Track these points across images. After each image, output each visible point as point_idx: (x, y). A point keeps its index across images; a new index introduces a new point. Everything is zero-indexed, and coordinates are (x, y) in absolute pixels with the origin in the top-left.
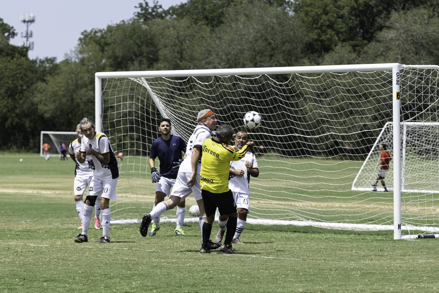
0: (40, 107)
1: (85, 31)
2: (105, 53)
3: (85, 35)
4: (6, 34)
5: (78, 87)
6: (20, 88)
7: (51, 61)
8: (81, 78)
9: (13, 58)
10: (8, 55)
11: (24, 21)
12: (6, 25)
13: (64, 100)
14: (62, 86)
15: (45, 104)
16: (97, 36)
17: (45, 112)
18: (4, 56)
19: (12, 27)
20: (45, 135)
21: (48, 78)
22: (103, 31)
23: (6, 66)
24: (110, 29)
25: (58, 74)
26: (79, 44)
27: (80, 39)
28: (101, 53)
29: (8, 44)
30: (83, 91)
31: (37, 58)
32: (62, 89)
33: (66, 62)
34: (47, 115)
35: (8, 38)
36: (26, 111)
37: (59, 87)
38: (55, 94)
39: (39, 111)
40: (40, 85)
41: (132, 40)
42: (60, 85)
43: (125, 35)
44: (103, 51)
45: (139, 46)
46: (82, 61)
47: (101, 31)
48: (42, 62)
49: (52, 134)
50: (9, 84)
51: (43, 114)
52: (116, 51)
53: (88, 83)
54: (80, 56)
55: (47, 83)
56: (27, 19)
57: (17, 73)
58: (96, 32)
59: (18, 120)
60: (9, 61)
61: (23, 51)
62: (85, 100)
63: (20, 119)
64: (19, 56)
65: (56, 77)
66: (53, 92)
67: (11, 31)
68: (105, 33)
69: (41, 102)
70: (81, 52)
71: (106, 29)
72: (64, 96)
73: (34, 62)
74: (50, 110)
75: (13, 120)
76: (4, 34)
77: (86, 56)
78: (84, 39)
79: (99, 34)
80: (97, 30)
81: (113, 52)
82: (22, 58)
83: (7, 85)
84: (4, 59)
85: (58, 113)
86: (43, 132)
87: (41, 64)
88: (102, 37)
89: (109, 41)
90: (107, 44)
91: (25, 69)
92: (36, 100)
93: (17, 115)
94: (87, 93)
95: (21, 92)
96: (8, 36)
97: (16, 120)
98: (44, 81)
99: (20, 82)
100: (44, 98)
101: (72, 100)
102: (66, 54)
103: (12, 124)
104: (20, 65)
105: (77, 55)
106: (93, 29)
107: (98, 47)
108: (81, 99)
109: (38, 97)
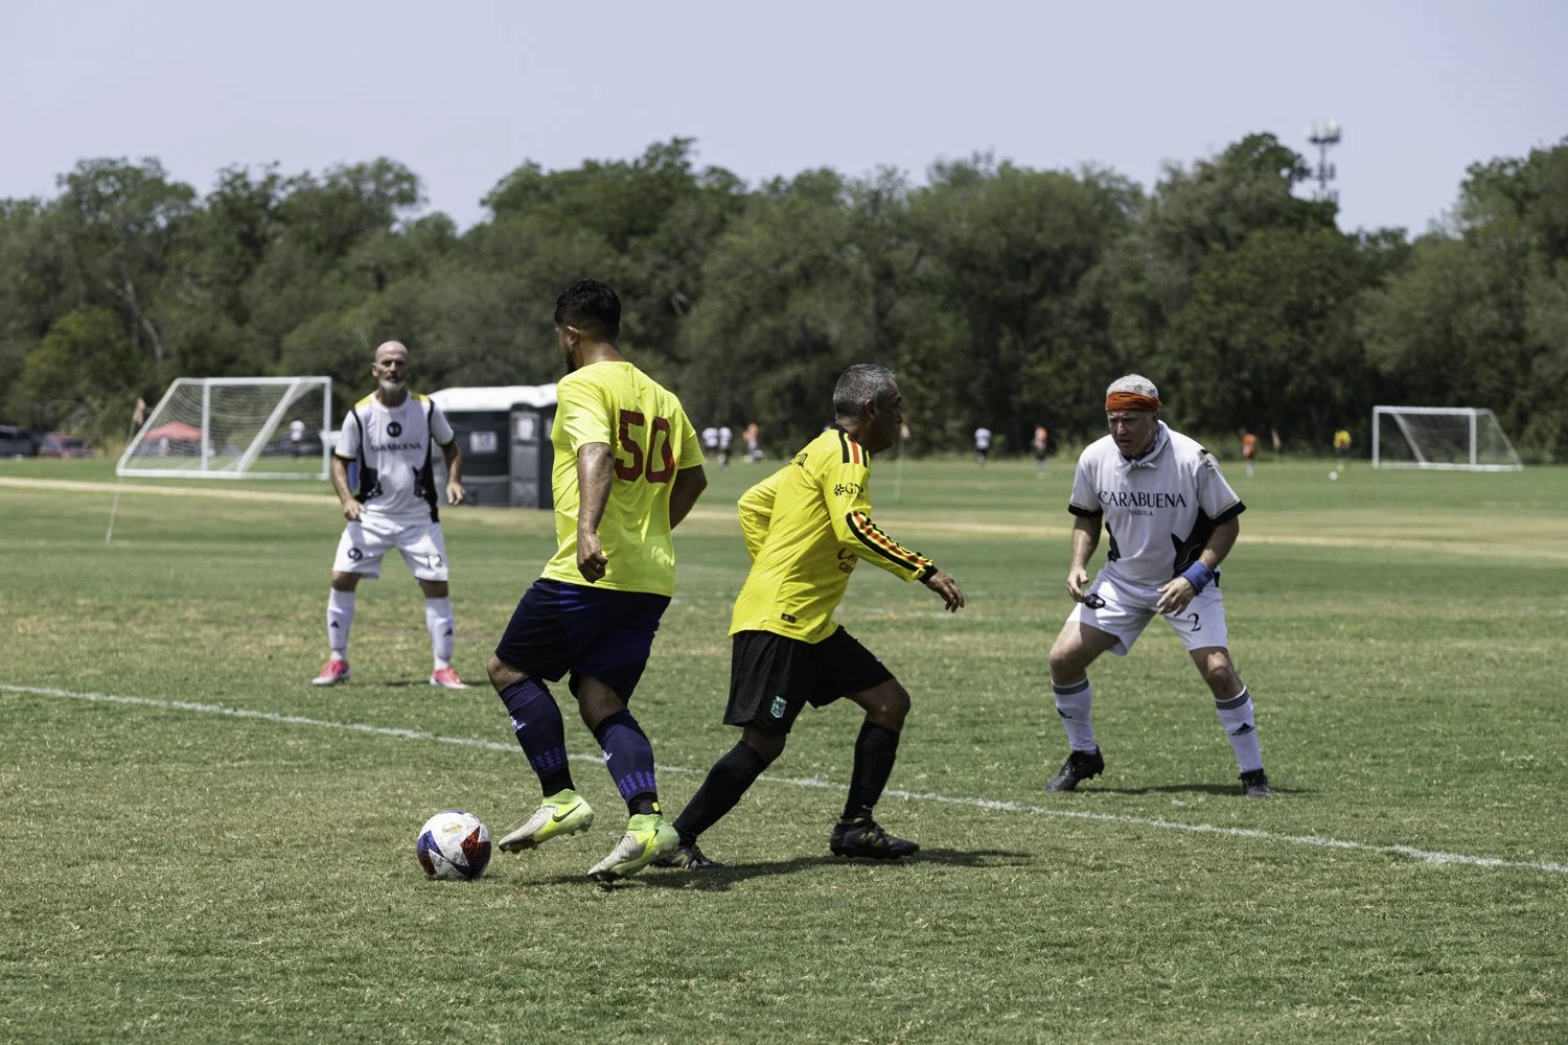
0: (1370, 346)
2: (1528, 217)
4: (1285, 173)
5: (1461, 300)
6: (1318, 303)
7: (1394, 236)
8: (1470, 279)
9: (1301, 229)
10: (1290, 222)
11: (1315, 140)
13: (1428, 332)
14: (1423, 299)
15: (1381, 342)
16: (1506, 177)
17: (1383, 359)
18: (1280, 226)
20: (1383, 416)
21: (1390, 278)
22: (1521, 165)
23: (1285, 250)
24: (1537, 158)
25: (1412, 269)
26: (1462, 196)
27: (1465, 184)
28: (1515, 219)
29: (1290, 197)
30: (1473, 310)
31: (1360, 230)
32: (1425, 303)
33: (1432, 240)
34: (1386, 367)
35: (1288, 183)
36: (1332, 360)
38: (1406, 317)
39: (1368, 356)
40: (1369, 295)
42: (1418, 295)
44: (1521, 210)
46: (1470, 235)
47: (1514, 163)
48: (1372, 240)
50: (1290, 294)
51: (1377, 365)
52: (1556, 211)
53: (1486, 288)
54: (1466, 225)
55: (1385, 292)
56: (1322, 135)
58: (1503, 166)
60: (1293, 238)
61: (1325, 212)
62: (1479, 331)
63: (1318, 378)
64: (1317, 225)
65: (1408, 275)
66: (1402, 313)
68: (1526, 169)
69: (1370, 335)
70: (1467, 216)
72: (1429, 321)
73: (1353, 239)
74: (1394, 355)
75: (1304, 383)
76: (1278, 171)
77: (1479, 223)
78: (1474, 183)
79: (1510, 172)
80: (1505, 161)
81: (1547, 215)
82: (1325, 231)
83: (1286, 297)
84: (1280, 233)
85: (1414, 363)
86: (1378, 410)
87: (1369, 245)
88: (1519, 177)
89: (1535, 187)
90: (1529, 196)
91: (1332, 257)
92: (1360, 330)
94: (1484, 315)
95: (1322, 314)
96: (1289, 176)
98: (1377, 284)
99: (1320, 289)
100: (1379, 327)
101: (1449, 331)
102: (1432, 222)
103: (1300, 390)
104: (1319, 246)
105: (1458, 222)
107: (1508, 204)
108: (1470, 329)
109: (1365, 325)
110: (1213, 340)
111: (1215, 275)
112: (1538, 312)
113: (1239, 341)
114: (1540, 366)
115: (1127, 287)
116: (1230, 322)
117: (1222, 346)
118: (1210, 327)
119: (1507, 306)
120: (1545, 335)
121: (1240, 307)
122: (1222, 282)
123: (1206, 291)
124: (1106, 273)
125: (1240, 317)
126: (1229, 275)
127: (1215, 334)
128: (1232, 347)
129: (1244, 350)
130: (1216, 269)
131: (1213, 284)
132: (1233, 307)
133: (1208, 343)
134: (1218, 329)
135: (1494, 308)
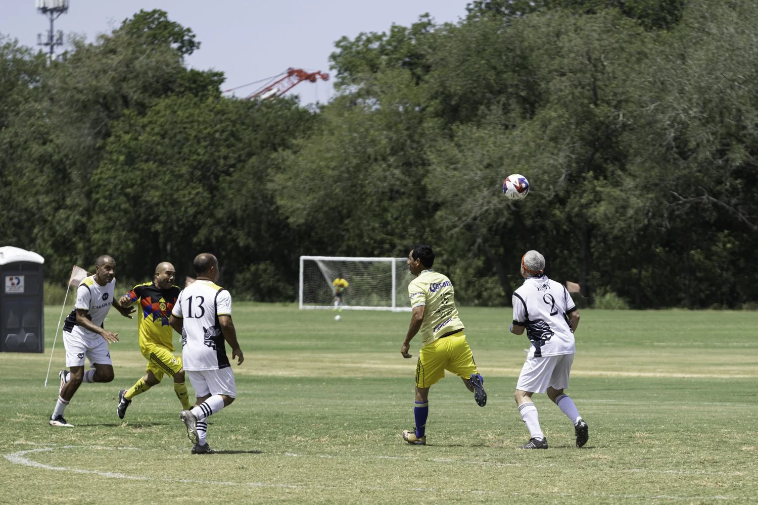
0: (282, 201)
1: (344, 38)
3: (345, 48)
5: (367, 160)
6: (222, 162)
8: (373, 142)
9: (203, 97)
12: (174, 25)
13: (337, 189)
14: (332, 158)
15: (292, 197)
17: (294, 213)
19: (189, 30)
23: (191, 115)
30: (378, 170)
32: (333, 164)
34: (297, 220)
36: (239, 213)
37: (326, 159)
38: (317, 174)
39: (280, 211)
41: (483, 58)
42: (329, 155)
43: (468, 48)
44: (418, 80)
45: (499, 73)
49: (323, 262)
50: (198, 154)
51: (287, 218)
53: (388, 149)
55: (295, 153)
57: (216, 131)
59: (221, 234)
62: (384, 188)
63: (224, 229)
66: (313, 171)
67: (186, 38)
69: (281, 191)
71: (388, 33)
72: (338, 179)
74: (304, 209)
75: (211, 232)
79: (375, 45)
81: (442, 84)
83: (195, 157)
85: (321, 216)
86: (303, 259)
90: (424, 67)
93: (218, 222)
94: (388, 173)
96: (180, 49)
97: (218, 232)
98: (286, 146)
100: (289, 183)
101: (355, 187)
103: (208, 240)
106: (362, 34)
108: (375, 186)
109: (276, 182)
110: (127, 195)
111: (127, 137)
112: (438, 170)
113: (153, 196)
114: (442, 219)
115: (36, 149)
116: (143, 180)
117: (135, 200)
118: (126, 184)
119: (407, 165)
120: (445, 192)
121: (152, 165)
122: (133, 143)
123: (120, 153)
124: (16, 134)
125: (152, 175)
126: (140, 138)
127: (129, 190)
128: (145, 201)
129: (157, 205)
130: (127, 133)
131: (125, 146)
132: (145, 166)
133: (122, 198)
134: (132, 186)
135: (397, 167)
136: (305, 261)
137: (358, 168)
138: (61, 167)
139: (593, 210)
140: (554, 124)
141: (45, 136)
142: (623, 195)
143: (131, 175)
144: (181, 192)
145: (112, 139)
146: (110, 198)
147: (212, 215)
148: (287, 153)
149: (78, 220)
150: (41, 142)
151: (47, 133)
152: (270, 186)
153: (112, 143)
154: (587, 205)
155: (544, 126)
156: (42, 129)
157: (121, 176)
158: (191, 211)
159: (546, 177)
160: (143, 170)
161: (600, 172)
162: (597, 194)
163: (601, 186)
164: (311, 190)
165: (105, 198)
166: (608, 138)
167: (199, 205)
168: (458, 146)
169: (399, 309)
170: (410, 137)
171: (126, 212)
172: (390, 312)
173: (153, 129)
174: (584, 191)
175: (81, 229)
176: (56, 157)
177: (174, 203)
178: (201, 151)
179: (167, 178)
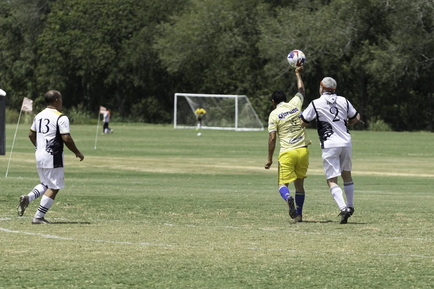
0: (163, 57)
5: (220, 30)
6: (124, 30)
8: (224, 18)
13: (199, 49)
14: (196, 29)
15: (170, 54)
21: (175, 17)
30: (227, 36)
32: (197, 33)
34: (173, 70)
36: (134, 65)
37: (193, 29)
38: (186, 39)
39: (161, 63)
42: (194, 27)
49: (190, 97)
50: (108, 25)
51: (166, 68)
53: (233, 23)
55: (172, 25)
57: (120, 10)
59: (123, 78)
62: (230, 49)
63: (125, 75)
66: (184, 38)
69: (162, 50)
72: (200, 43)
74: (178, 62)
75: (116, 77)
83: (106, 27)
93: (121, 70)
94: (233, 39)
97: (120, 77)
98: (166, 20)
100: (168, 45)
101: (211, 48)
103: (114, 82)
108: (225, 47)
109: (159, 44)
110: (61, 52)
111: (61, 13)
112: (266, 37)
113: (78, 52)
114: (269, 70)
115: (1, 20)
116: (71, 42)
117: (66, 55)
118: (60, 44)
119: (246, 34)
120: (271, 52)
121: (78, 32)
122: (65, 18)
123: (56, 23)
125: (77, 39)
126: (70, 14)
127: (62, 48)
128: (74, 56)
129: (81, 58)
130: (61, 10)
131: (60, 19)
132: (73, 32)
133: (58, 54)
134: (64, 45)
135: (239, 35)
136: (178, 97)
137: (213, 36)
138: (17, 32)
139: (368, 65)
140: (343, 8)
141: (7, 12)
142: (388, 56)
143: (64, 38)
144: (96, 50)
145: (51, 14)
146: (49, 53)
147: (116, 66)
148: (167, 24)
149: (28, 68)
150: (4, 15)
151: (9, 10)
152: (155, 46)
153: (51, 17)
154: (365, 62)
155: (337, 9)
156: (5, 7)
157: (56, 39)
158: (103, 63)
159: (337, 43)
160: (71, 35)
161: (373, 40)
162: (371, 54)
163: (374, 50)
164: (182, 50)
165: (46, 53)
166: (379, 17)
167: (108, 59)
168: (280, 22)
169: (240, 129)
170: (248, 15)
171: (60, 63)
172: (234, 131)
173: (78, 8)
174: (363, 53)
175: (30, 74)
176: (14, 26)
177: (92, 57)
178: (109, 23)
179: (87, 40)
